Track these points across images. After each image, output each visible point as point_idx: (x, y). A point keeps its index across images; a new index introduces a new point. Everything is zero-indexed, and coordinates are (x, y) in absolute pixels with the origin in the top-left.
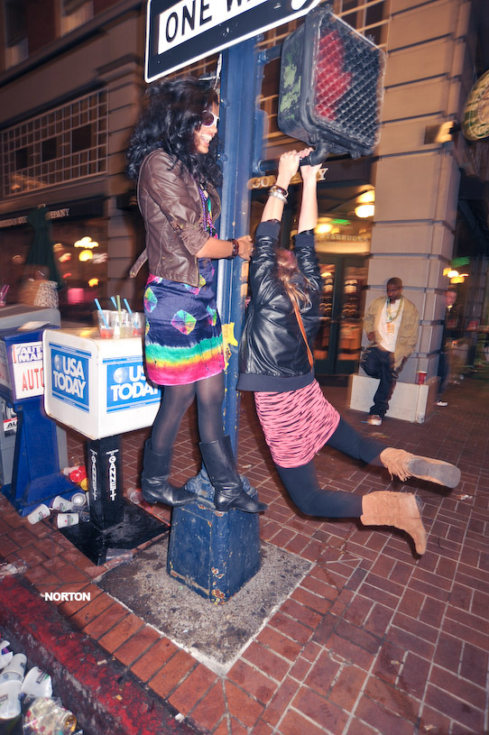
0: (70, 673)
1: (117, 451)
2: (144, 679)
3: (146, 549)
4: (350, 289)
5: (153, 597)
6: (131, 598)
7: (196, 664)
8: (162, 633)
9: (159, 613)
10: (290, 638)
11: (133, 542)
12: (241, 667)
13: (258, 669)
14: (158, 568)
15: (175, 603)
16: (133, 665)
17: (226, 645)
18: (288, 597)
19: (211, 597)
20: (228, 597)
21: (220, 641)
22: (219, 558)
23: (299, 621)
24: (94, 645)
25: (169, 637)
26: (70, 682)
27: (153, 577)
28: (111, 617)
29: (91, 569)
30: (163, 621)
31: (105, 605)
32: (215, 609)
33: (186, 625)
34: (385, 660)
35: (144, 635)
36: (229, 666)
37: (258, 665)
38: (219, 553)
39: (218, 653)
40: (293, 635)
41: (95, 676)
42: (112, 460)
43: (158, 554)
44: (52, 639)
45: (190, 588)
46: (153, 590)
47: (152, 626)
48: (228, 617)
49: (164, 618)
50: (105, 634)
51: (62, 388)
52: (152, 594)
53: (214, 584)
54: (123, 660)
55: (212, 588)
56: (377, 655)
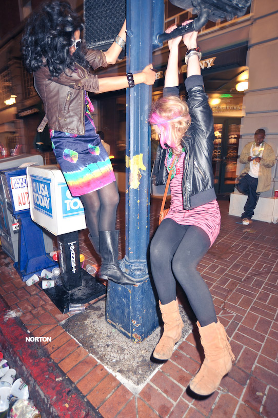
0: (38, 385)
1: (75, 242)
2: (84, 393)
3: (94, 303)
4: (233, 141)
5: (95, 336)
6: (82, 336)
7: (120, 385)
8: (99, 361)
9: (98, 347)
10: (184, 369)
11: (86, 299)
12: (149, 389)
13: (160, 391)
14: (100, 316)
15: (109, 341)
16: (78, 383)
17: (140, 372)
18: (184, 340)
19: (132, 338)
20: (143, 339)
21: (136, 369)
22: (136, 314)
23: (191, 358)
24: (56, 366)
25: (103, 364)
26: (38, 391)
27: (96, 323)
28: (68, 348)
29: (59, 316)
30: (100, 353)
31: (65, 340)
32: (134, 346)
33: (114, 356)
34: (252, 391)
35: (88, 362)
36: (141, 387)
37: (161, 388)
38: (136, 311)
39: (134, 378)
40: (186, 367)
41: (53, 389)
42: (72, 248)
43: (101, 307)
44: (31, 361)
45: (119, 331)
46: (96, 331)
47: (93, 356)
48: (143, 352)
49: (101, 350)
50: (62, 360)
51: (38, 203)
52: (95, 334)
53: (134, 330)
54: (72, 379)
55: (132, 333)
56: (246, 386)
